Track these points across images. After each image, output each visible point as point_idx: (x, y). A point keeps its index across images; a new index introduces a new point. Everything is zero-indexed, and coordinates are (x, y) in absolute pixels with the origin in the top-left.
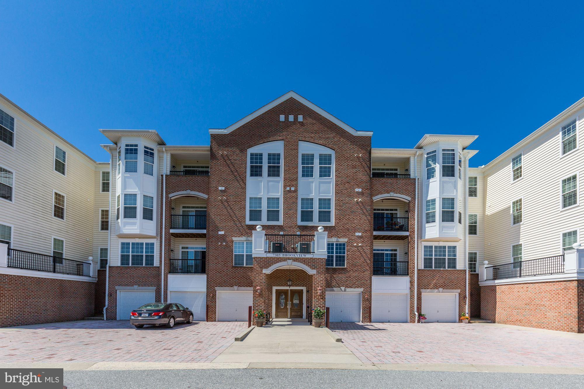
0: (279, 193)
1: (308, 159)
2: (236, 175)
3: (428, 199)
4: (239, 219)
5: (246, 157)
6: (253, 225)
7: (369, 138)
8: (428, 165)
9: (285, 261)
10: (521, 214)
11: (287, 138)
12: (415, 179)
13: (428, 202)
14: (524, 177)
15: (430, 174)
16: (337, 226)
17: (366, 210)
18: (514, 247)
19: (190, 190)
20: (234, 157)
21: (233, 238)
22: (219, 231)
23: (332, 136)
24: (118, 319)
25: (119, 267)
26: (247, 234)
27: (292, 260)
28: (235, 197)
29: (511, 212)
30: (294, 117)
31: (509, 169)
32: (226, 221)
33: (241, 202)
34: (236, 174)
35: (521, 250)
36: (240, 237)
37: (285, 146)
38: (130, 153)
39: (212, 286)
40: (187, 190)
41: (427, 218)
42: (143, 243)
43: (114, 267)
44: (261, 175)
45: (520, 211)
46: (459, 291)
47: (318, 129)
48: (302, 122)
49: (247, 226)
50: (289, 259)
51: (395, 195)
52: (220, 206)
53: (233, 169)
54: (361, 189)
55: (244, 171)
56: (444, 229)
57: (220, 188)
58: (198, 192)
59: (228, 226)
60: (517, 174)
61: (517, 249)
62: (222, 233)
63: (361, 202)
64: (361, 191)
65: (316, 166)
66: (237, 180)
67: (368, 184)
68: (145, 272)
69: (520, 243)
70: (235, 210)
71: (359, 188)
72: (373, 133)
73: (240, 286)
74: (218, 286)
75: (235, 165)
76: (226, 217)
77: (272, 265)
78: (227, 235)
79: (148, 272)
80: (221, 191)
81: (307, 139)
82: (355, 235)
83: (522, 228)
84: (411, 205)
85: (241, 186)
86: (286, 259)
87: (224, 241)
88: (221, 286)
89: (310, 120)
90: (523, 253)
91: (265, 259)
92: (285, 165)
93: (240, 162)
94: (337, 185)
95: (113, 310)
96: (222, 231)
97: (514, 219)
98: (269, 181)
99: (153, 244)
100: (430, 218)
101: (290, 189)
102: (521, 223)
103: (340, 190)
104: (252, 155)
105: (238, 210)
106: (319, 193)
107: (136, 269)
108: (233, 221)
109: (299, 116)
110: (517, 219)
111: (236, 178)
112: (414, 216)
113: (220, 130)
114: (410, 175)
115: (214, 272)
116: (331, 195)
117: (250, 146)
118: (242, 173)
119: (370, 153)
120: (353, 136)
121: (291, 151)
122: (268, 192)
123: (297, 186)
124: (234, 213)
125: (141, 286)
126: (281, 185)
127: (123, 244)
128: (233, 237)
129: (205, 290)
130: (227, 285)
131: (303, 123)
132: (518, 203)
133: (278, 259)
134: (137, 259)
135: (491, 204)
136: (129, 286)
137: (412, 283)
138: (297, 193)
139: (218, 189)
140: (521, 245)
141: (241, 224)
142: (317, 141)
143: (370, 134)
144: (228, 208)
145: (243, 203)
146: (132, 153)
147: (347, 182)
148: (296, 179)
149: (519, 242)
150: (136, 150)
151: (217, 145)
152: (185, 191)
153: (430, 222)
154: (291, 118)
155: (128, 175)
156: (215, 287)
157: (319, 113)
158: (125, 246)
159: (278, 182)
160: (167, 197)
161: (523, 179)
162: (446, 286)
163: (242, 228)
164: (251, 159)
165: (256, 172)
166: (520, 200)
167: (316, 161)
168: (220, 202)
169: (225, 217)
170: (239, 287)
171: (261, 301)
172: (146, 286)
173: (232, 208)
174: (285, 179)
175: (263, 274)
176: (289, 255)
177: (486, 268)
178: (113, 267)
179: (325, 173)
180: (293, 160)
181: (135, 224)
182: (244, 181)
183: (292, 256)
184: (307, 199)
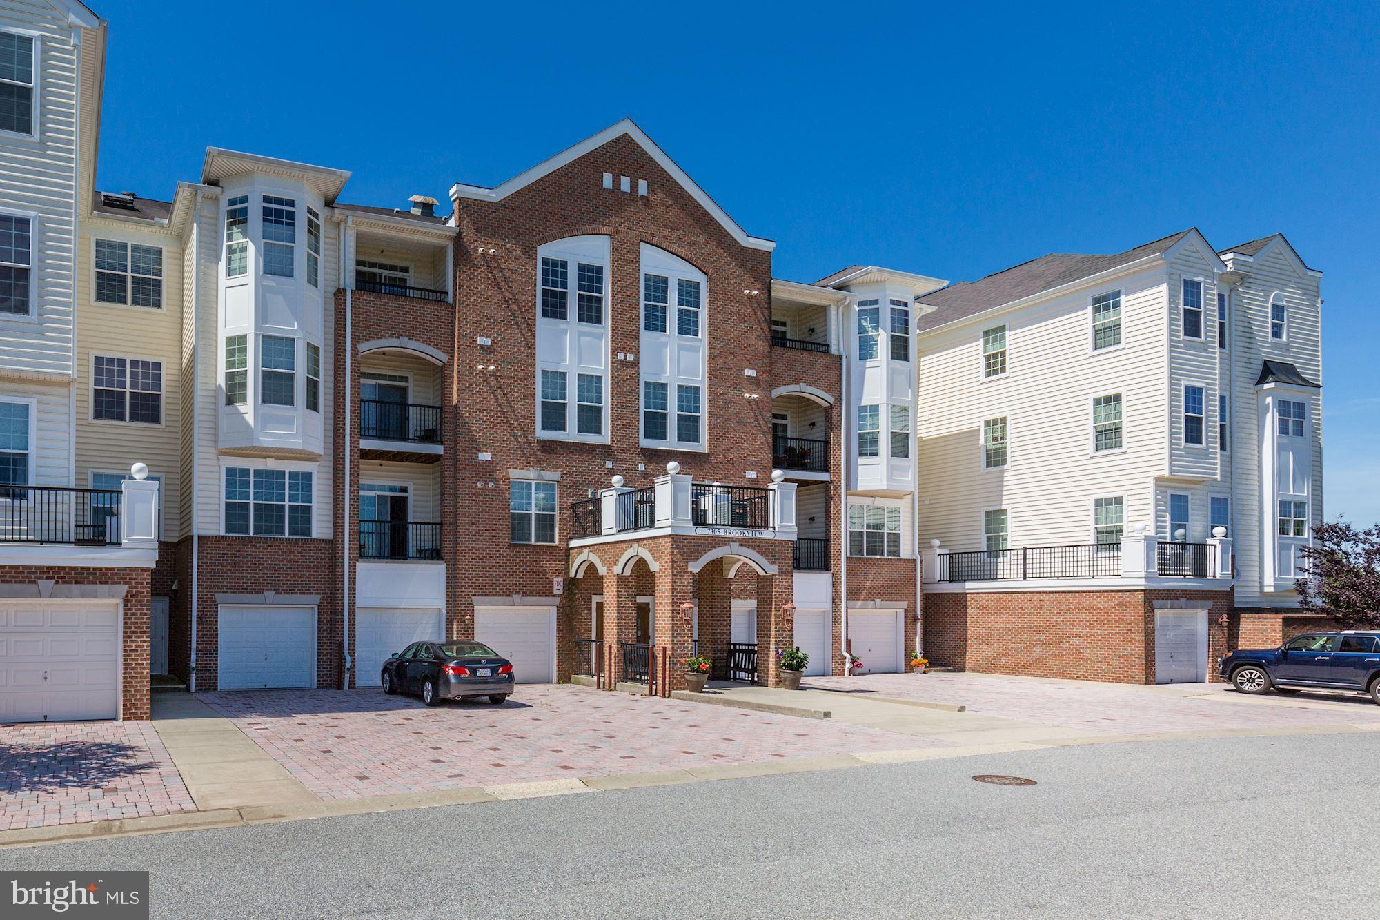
0: (602, 366)
1: (657, 287)
2: (515, 311)
3: (864, 403)
4: (522, 424)
5: (536, 268)
6: (553, 441)
7: (767, 255)
8: (861, 330)
9: (726, 545)
10: (1006, 447)
11: (617, 232)
12: (840, 357)
13: (862, 409)
14: (1012, 375)
15: (866, 349)
16: (713, 454)
17: (764, 420)
18: (988, 513)
19: (406, 336)
20: (510, 264)
21: (509, 470)
22: (479, 451)
23: (702, 239)
24: (221, 685)
25: (222, 537)
26: (540, 464)
27: (738, 544)
28: (513, 366)
29: (982, 441)
30: (631, 181)
31: (976, 351)
32: (495, 426)
33: (526, 379)
34: (514, 307)
35: (1003, 521)
36: (523, 469)
37: (615, 250)
38: (276, 222)
39: (466, 595)
40: (402, 336)
41: (861, 445)
42: (284, 473)
43: (213, 537)
44: (563, 316)
45: (1002, 441)
46: (905, 604)
47: (676, 220)
48: (647, 198)
49: (539, 441)
50: (733, 540)
51: (809, 389)
52: (481, 387)
53: (508, 295)
54: (755, 371)
55: (531, 301)
56: (894, 473)
57: (481, 341)
58: (425, 345)
59: (498, 440)
60: (996, 364)
61: (995, 519)
62: (485, 456)
63: (754, 400)
64: (755, 375)
65: (672, 306)
66: (517, 323)
67: (766, 360)
68: (293, 553)
69: (1004, 507)
70: (514, 401)
71: (752, 369)
72: (775, 246)
73: (525, 594)
74: (479, 595)
75: (514, 285)
76: (495, 418)
77: (705, 553)
78: (498, 464)
79: (300, 553)
80: (482, 347)
81: (656, 241)
82: (745, 477)
83: (1007, 478)
84: (835, 412)
85: (525, 338)
86: (728, 541)
87: (492, 478)
88: (486, 595)
89: (660, 196)
90: (1009, 529)
91: (691, 539)
92: (613, 297)
93: (523, 278)
94: (712, 357)
95: (208, 662)
96: (486, 451)
97: (988, 457)
98: (581, 334)
99: (308, 476)
100: (868, 446)
101: (625, 357)
102: (1006, 467)
103: (719, 370)
104: (546, 262)
105: (519, 399)
106: (679, 374)
107: (269, 546)
108: (509, 427)
109: (640, 181)
110: (996, 458)
111: (515, 317)
112: (839, 437)
113: (481, 191)
114: (828, 346)
115: (471, 558)
116: (700, 379)
117: (544, 241)
118: (527, 308)
119: (770, 292)
120: (741, 246)
121: (626, 265)
122: (580, 361)
123: (639, 352)
124: (511, 407)
125: (283, 592)
126: (606, 344)
127: (230, 472)
128: (510, 468)
129: (440, 603)
130: (497, 592)
131: (648, 201)
132: (997, 426)
133: (714, 539)
134: (269, 516)
135: (930, 417)
136: (252, 593)
137: (835, 586)
138: (639, 368)
139: (476, 341)
140: (1004, 512)
141: (527, 437)
142: (675, 248)
143: (769, 246)
144: (499, 394)
145: (529, 383)
146: (282, 223)
147: (731, 353)
148: (636, 336)
149: (1001, 505)
150: (291, 215)
151: (472, 227)
152: (396, 337)
153: (866, 455)
154: (625, 184)
155: (271, 281)
156: (473, 597)
157: (678, 181)
158: (236, 478)
159: (600, 337)
160: (355, 352)
161: (1008, 377)
162: (887, 594)
163: (528, 446)
164: (545, 272)
165: (555, 308)
166: (1003, 420)
167: (673, 295)
168: (482, 377)
169: (492, 416)
170: (523, 596)
171: (685, 634)
172: (296, 593)
173: (506, 394)
174: (615, 332)
175: (688, 572)
176: (734, 532)
177: (939, 555)
178: (209, 537)
179: (688, 325)
180: (631, 288)
181: (288, 422)
182: (531, 326)
183: (739, 534)
184: (656, 385)
